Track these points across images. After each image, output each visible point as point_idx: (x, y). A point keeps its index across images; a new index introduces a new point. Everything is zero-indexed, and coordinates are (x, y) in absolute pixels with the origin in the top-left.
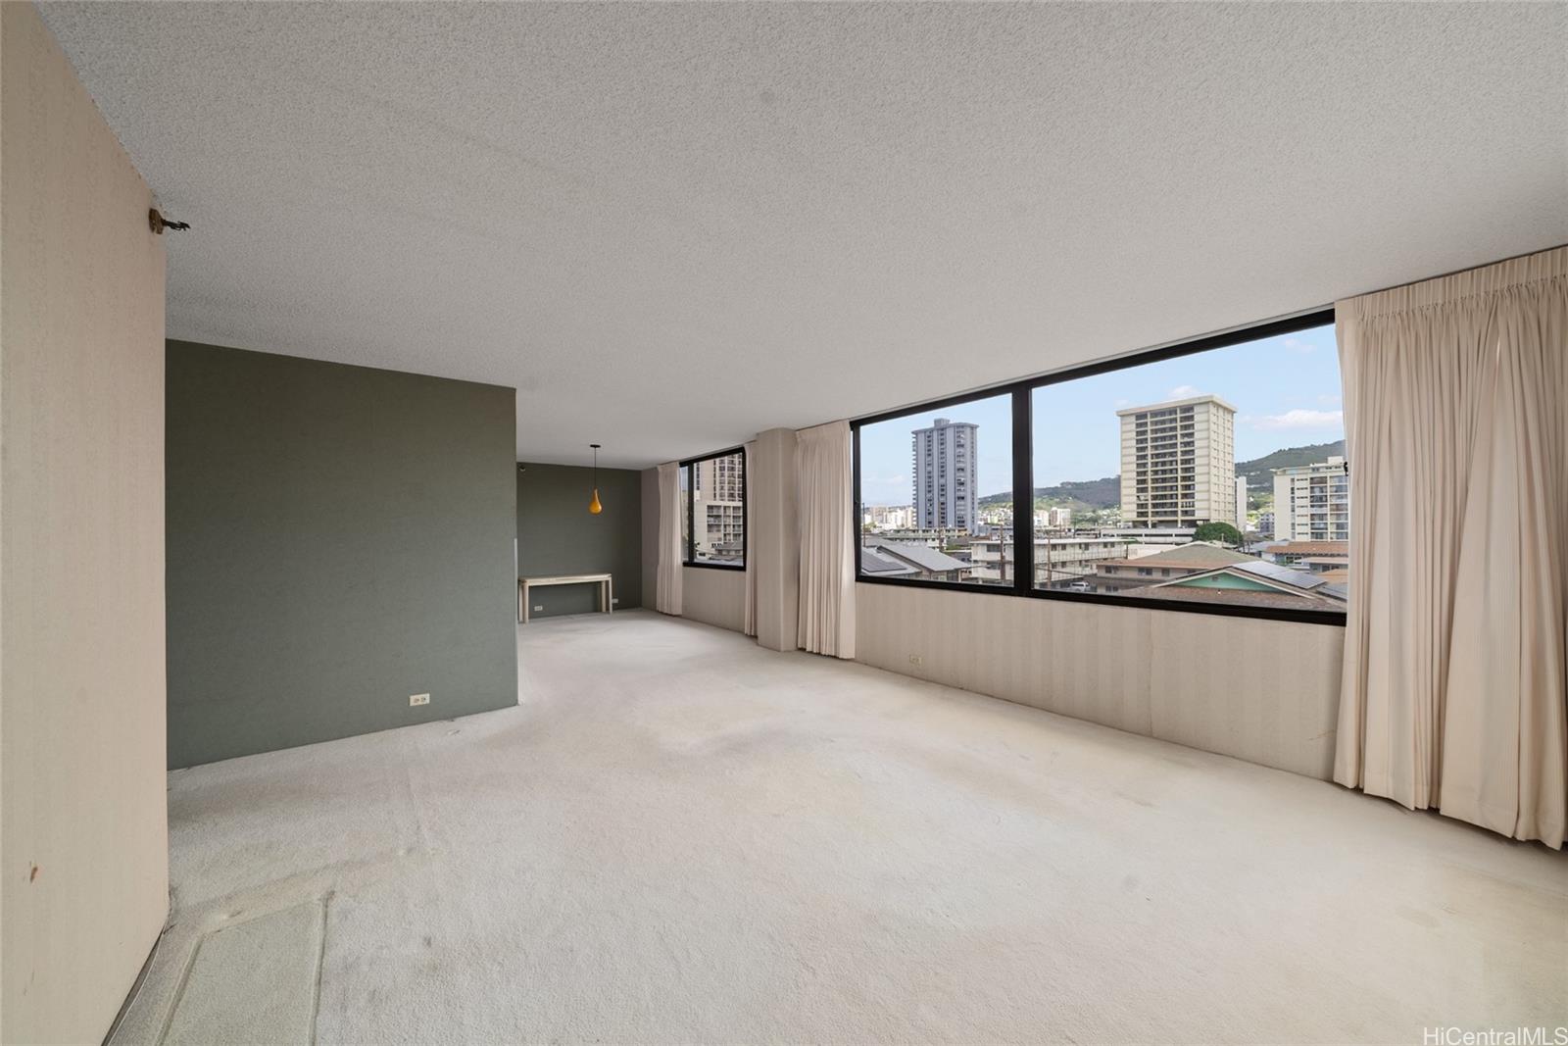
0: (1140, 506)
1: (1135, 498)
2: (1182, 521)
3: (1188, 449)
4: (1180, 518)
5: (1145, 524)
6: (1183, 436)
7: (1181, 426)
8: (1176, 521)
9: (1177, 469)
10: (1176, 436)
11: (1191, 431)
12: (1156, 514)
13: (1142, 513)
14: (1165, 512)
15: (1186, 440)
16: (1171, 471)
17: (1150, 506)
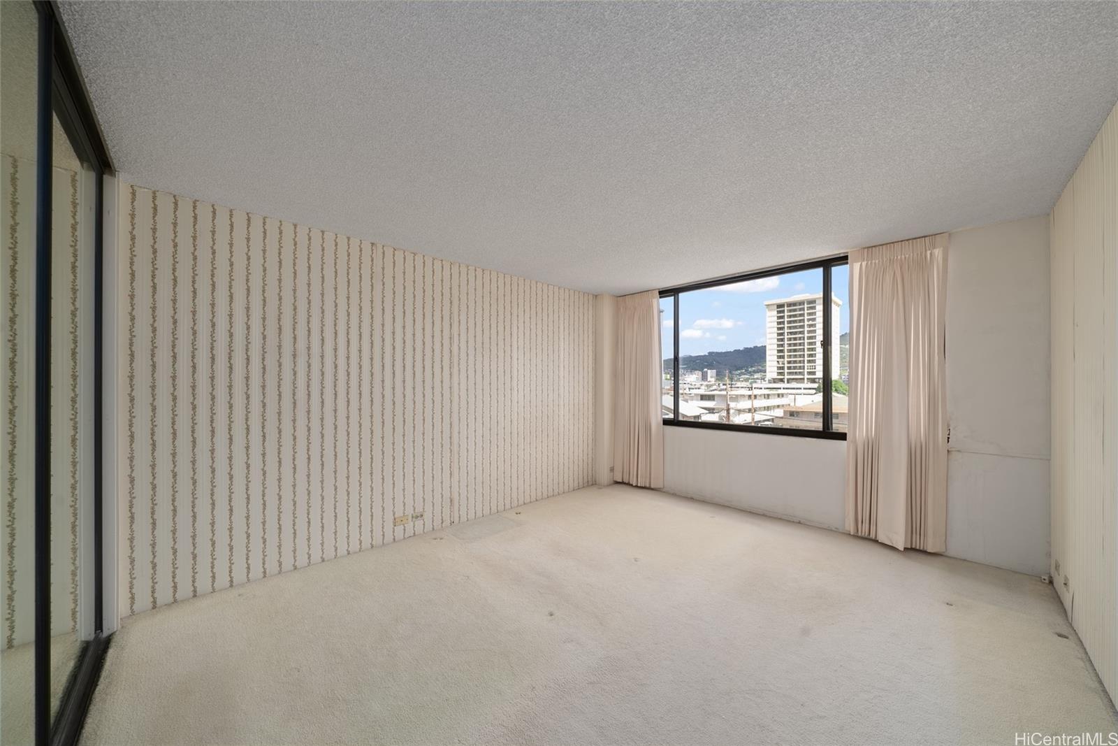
0: (779, 368)
1: (776, 363)
2: (808, 379)
3: (812, 329)
4: (806, 376)
5: (782, 380)
6: (809, 320)
7: (808, 313)
8: (803, 379)
9: (804, 343)
10: (804, 320)
11: (814, 317)
12: (789, 374)
13: (780, 373)
14: (796, 372)
15: (811, 322)
16: (800, 344)
17: (786, 368)
